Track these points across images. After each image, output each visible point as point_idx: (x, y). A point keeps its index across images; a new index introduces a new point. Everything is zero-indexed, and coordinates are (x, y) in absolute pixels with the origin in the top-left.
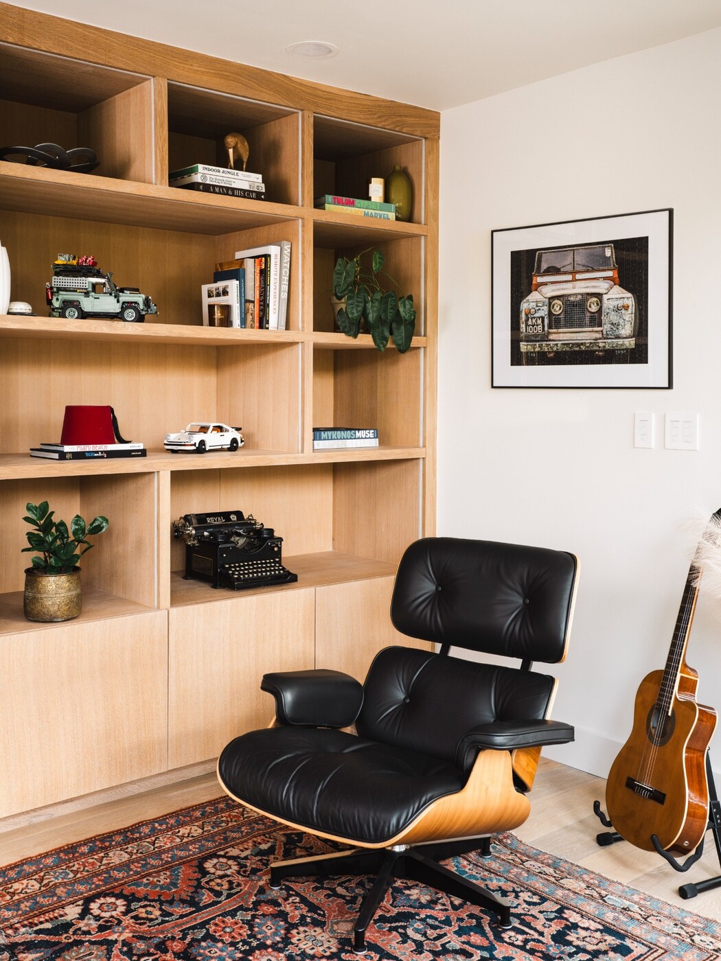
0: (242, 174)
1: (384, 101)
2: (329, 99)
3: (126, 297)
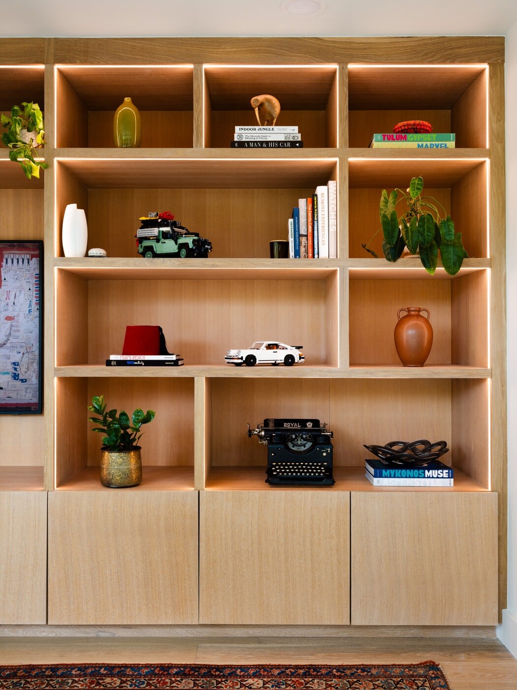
0: (277, 129)
1: (431, 38)
2: (365, 49)
3: (181, 241)
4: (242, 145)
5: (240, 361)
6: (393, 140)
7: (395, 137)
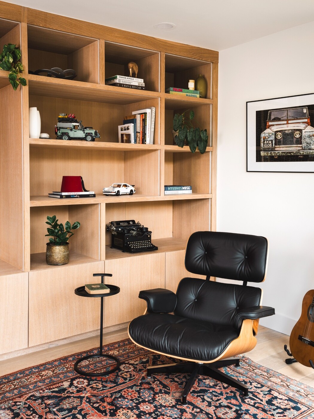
0: (135, 79)
1: (195, 47)
2: (172, 47)
3: (87, 131)
4: (121, 85)
5: (115, 194)
6: (177, 91)
7: (178, 90)
